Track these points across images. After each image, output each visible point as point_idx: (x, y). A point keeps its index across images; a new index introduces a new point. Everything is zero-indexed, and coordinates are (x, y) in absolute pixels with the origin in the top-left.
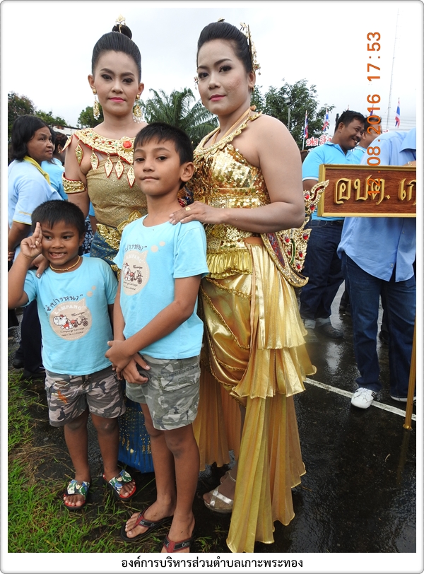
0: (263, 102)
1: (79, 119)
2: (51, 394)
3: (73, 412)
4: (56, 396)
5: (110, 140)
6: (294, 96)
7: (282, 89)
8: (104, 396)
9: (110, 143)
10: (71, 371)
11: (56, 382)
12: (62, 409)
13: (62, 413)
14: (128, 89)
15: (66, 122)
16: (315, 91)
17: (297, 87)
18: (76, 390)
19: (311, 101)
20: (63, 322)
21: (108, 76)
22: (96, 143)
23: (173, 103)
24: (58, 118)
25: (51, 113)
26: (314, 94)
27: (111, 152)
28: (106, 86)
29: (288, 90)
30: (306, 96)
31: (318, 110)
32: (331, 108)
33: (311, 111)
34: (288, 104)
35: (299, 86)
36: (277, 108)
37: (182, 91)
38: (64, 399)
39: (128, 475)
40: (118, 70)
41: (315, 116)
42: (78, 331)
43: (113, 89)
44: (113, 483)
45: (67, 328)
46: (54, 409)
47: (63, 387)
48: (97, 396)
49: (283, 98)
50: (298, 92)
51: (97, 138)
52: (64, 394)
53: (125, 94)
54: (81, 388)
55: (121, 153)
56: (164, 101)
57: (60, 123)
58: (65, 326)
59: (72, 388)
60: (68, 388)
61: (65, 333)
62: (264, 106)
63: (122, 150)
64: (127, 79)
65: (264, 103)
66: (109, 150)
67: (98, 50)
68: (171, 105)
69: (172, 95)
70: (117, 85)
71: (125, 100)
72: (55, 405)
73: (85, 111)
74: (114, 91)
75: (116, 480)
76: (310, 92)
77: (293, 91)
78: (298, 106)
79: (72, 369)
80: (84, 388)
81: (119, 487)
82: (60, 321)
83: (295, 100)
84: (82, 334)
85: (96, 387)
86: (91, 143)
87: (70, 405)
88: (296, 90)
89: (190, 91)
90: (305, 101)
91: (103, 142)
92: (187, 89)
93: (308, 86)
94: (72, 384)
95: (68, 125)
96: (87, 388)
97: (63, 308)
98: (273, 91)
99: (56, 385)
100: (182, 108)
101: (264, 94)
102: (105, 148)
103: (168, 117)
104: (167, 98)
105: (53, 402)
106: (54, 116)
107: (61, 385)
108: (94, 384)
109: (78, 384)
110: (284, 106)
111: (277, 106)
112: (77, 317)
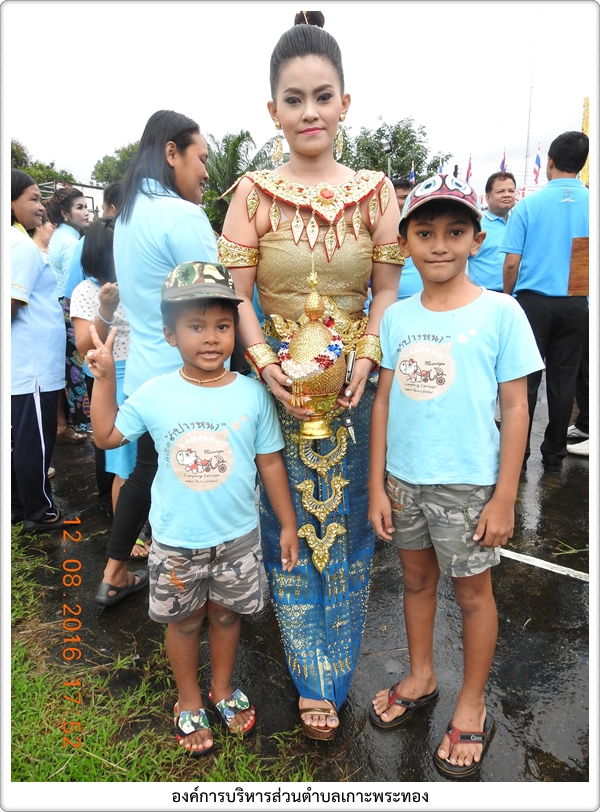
0: (352, 149)
1: (94, 173)
2: (158, 576)
3: (191, 602)
4: (168, 579)
5: (302, 186)
6: (395, 141)
7: (379, 131)
8: (237, 582)
9: (301, 190)
10: (191, 541)
11: (170, 557)
12: (177, 598)
13: (176, 604)
14: (328, 110)
15: (74, 177)
16: (424, 134)
17: (399, 128)
18: (199, 571)
19: (419, 148)
20: (190, 460)
21: (295, 98)
22: (280, 189)
23: (227, 150)
24: (63, 172)
25: (52, 164)
26: (423, 138)
27: (303, 203)
28: (293, 114)
29: (387, 133)
30: (412, 141)
31: (428, 161)
32: (447, 157)
33: (419, 162)
34: (387, 152)
35: (402, 127)
36: (372, 158)
37: (237, 133)
38: (181, 584)
39: (244, 698)
40: (308, 86)
41: (425, 169)
42: (210, 479)
43: (304, 117)
44: (222, 709)
45: (195, 471)
46: (162, 598)
47: (180, 567)
48: (227, 583)
49: (381, 145)
50: (401, 136)
51: (280, 182)
52: (181, 576)
53: (323, 119)
54: (205, 569)
55: (316, 206)
56: (214, 148)
57: (65, 179)
58: (192, 468)
59: (193, 568)
60: (187, 568)
61: (190, 479)
62: (354, 155)
63: (318, 202)
64: (323, 96)
65: (354, 151)
66: (298, 201)
67: (278, 61)
68: (223, 153)
69: (225, 140)
70: (311, 109)
71: (323, 129)
72: (165, 592)
73: (102, 162)
74: (306, 120)
75: (225, 704)
76: (418, 136)
77: (395, 134)
78: (402, 154)
79: (193, 538)
80: (211, 568)
81: (230, 717)
82: (186, 458)
83: (397, 147)
84: (215, 484)
85: (228, 569)
86: (271, 188)
87: (188, 592)
88: (398, 133)
89: (248, 134)
90: (411, 148)
91: (291, 188)
92: (244, 132)
93: (414, 127)
94: (194, 563)
95: (78, 182)
96: (215, 570)
97: (194, 439)
98: (366, 134)
99: (169, 562)
100: (239, 158)
101: (354, 139)
102: (293, 196)
103: (219, 171)
104: (217, 144)
105: (162, 587)
106: (57, 169)
107: (177, 564)
108: (224, 564)
109: (202, 563)
110: (382, 154)
111: (371, 155)
112: (212, 456)
